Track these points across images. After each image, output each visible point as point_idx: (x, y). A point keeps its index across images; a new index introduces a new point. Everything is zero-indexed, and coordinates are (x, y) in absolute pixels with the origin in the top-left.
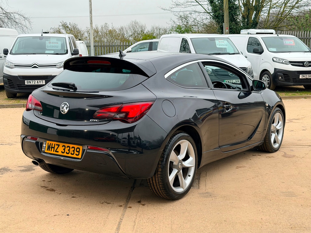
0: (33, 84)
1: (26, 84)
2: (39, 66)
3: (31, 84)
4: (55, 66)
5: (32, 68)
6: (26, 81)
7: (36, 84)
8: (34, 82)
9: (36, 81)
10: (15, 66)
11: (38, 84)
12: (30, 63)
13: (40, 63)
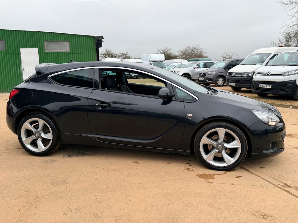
0: (264, 87)
1: (260, 87)
2: (271, 74)
3: (263, 87)
4: (282, 74)
5: (266, 75)
6: (260, 85)
7: (266, 87)
8: (264, 86)
9: (266, 85)
10: (258, 74)
11: (267, 87)
12: (266, 72)
13: (271, 72)
